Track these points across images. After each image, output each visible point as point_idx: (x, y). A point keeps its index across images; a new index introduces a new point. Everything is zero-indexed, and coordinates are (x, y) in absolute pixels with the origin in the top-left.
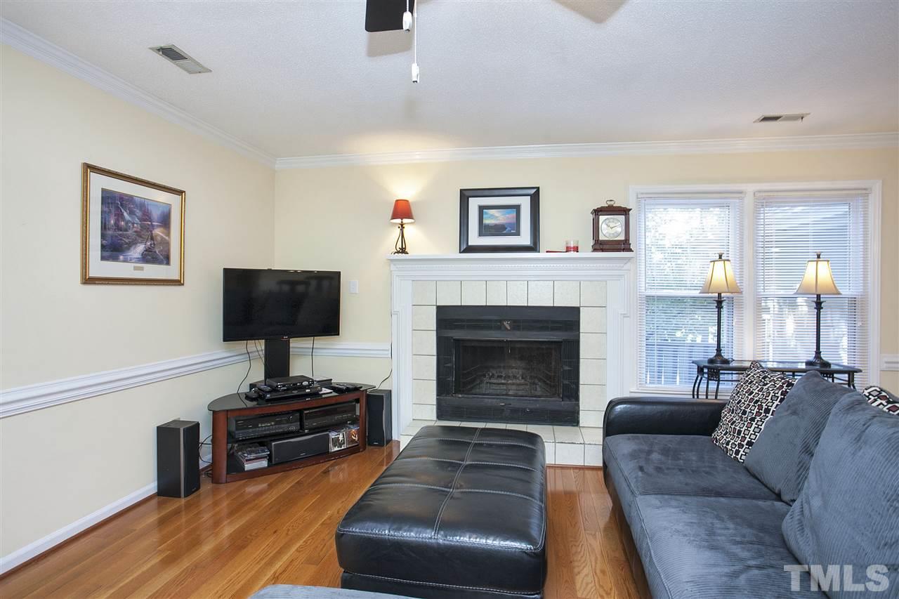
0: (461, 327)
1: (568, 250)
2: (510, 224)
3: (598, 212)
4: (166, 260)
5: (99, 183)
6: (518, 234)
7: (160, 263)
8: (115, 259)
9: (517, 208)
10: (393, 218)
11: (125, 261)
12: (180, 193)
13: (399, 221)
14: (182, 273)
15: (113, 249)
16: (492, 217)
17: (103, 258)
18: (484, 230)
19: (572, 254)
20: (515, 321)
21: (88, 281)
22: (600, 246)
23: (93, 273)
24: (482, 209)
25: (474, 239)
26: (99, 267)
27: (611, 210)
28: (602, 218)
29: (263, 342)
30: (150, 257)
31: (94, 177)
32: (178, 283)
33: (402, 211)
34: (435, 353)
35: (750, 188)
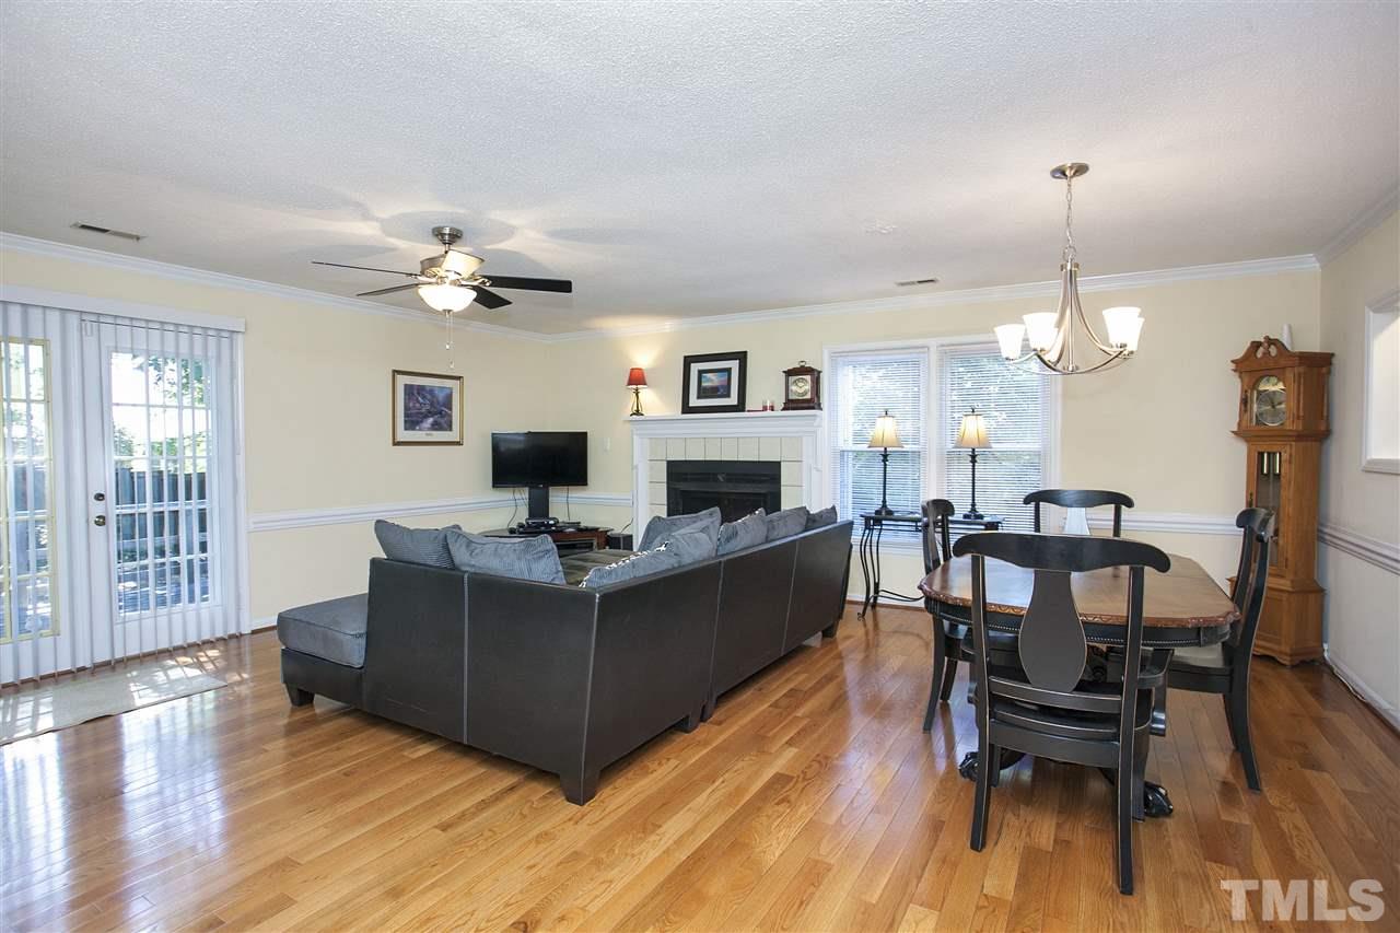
0: (685, 480)
1: (765, 409)
2: (722, 386)
3: (789, 373)
4: (450, 428)
5: (402, 380)
6: (728, 396)
7: (446, 430)
8: (414, 429)
9: (729, 371)
10: (630, 384)
11: (420, 430)
12: (459, 378)
13: (634, 387)
14: (462, 437)
15: (412, 422)
16: (709, 380)
17: (406, 429)
18: (702, 393)
19: (769, 413)
20: (727, 474)
21: (396, 443)
22: (791, 404)
23: (399, 439)
24: (701, 372)
25: (694, 402)
26: (403, 435)
27: (803, 370)
28: (792, 379)
29: (527, 489)
30: (436, 426)
31: (398, 377)
32: (458, 443)
33: (637, 379)
34: (666, 503)
35: (933, 343)
